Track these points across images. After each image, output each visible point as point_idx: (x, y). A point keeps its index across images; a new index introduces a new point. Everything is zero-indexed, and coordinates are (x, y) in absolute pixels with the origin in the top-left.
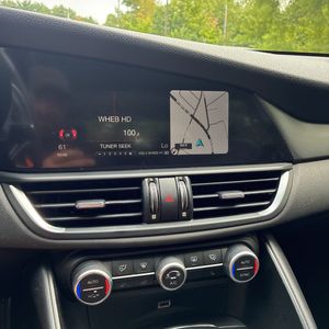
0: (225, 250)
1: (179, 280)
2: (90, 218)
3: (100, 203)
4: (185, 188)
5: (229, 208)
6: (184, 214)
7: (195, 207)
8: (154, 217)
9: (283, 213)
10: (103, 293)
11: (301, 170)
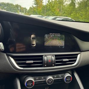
0: (63, 74)
1: (52, 82)
2: (29, 65)
3: (32, 62)
4: (53, 58)
5: (65, 63)
6: (53, 65)
7: (56, 63)
8: (46, 65)
9: (78, 65)
10: (32, 85)
11: (83, 53)
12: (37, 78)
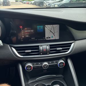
2: (28, 54)
3: (30, 51)
6: (48, 53)
8: (41, 54)
10: (31, 69)
11: (77, 42)
12: (35, 64)
